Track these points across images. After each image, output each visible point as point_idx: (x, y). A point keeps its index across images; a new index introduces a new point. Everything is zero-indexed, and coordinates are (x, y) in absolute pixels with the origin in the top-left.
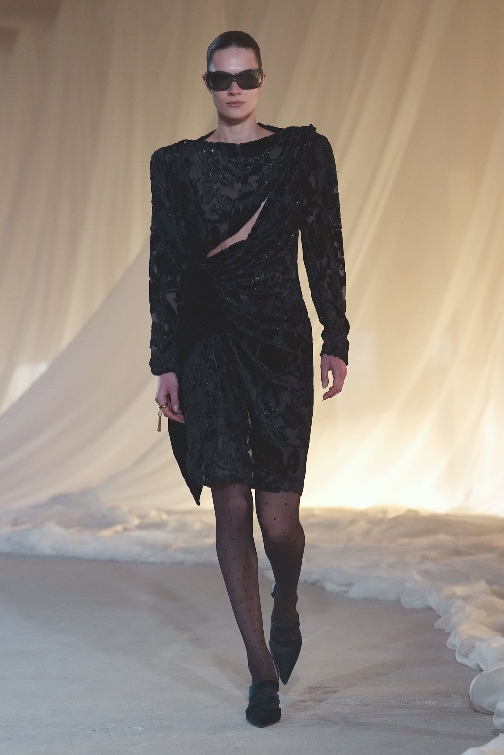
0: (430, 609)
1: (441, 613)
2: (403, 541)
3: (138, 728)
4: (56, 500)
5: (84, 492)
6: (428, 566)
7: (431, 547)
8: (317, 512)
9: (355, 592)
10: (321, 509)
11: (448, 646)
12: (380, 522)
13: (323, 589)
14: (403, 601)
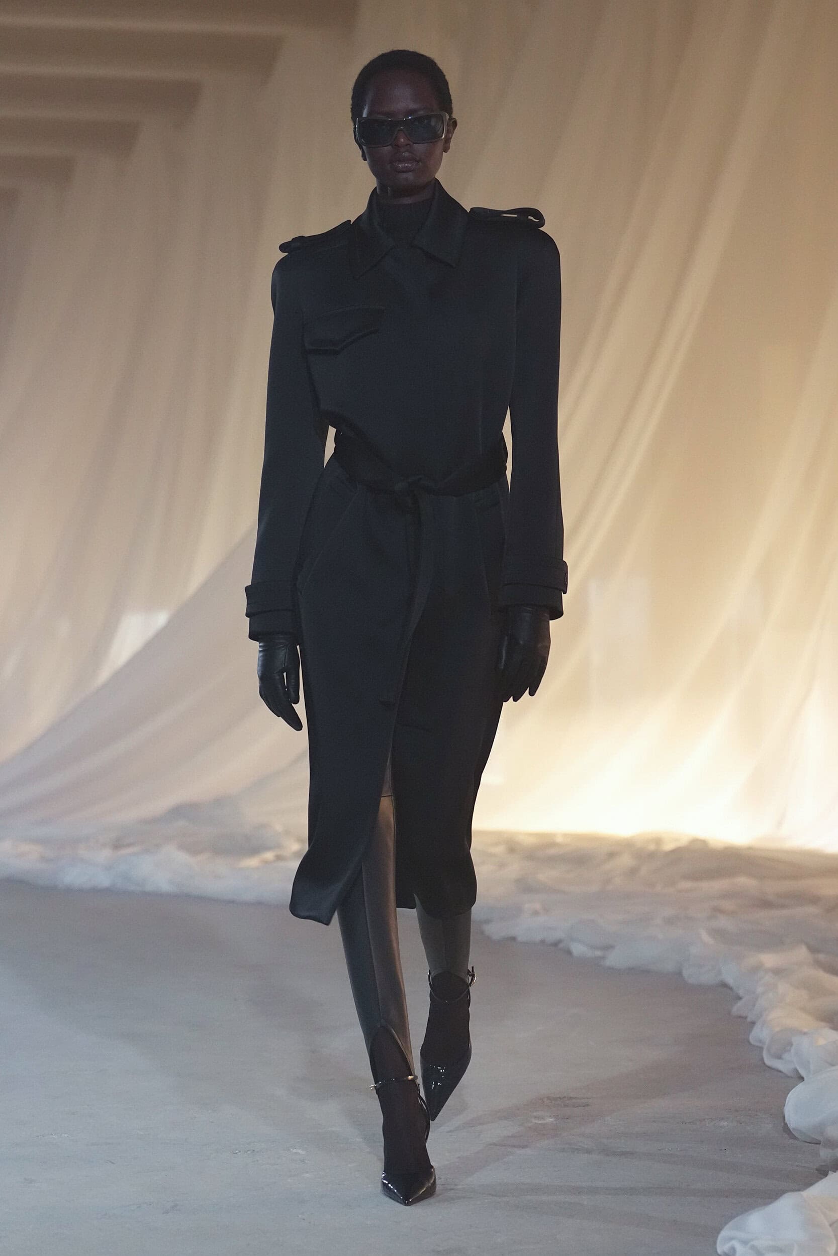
0: (724, 985)
1: (741, 992)
2: (685, 885)
3: (300, 1150)
4: (178, 811)
5: (219, 802)
6: (723, 922)
7: (727, 895)
8: (559, 840)
9: (614, 959)
10: (565, 835)
11: (752, 1041)
12: (652, 856)
13: (569, 952)
14: (685, 973)
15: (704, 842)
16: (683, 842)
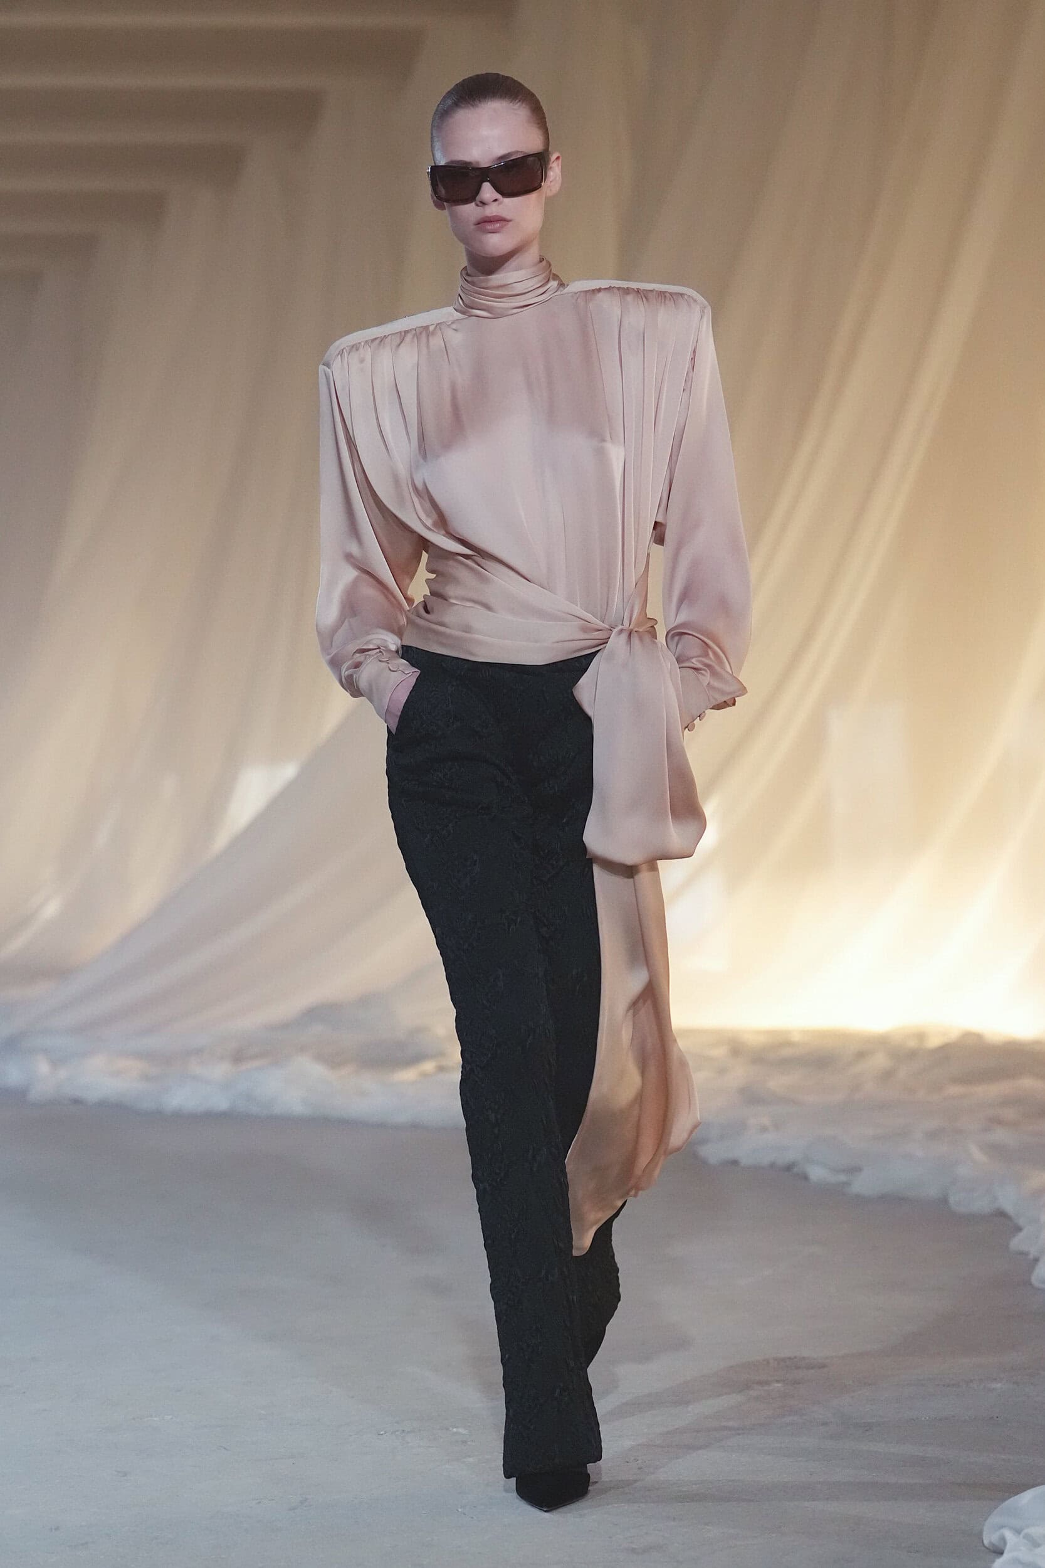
0: (1001, 1214)
1: (1021, 1222)
2: (955, 1090)
3: (461, 1430)
4: (314, 1014)
5: (365, 1001)
6: (1000, 1135)
7: (1007, 1102)
8: (796, 1038)
9: (864, 1184)
10: (803, 1032)
11: (1033, 1280)
12: (913, 1054)
13: (805, 1177)
14: (952, 1200)
15: (979, 1036)
16: (954, 1035)
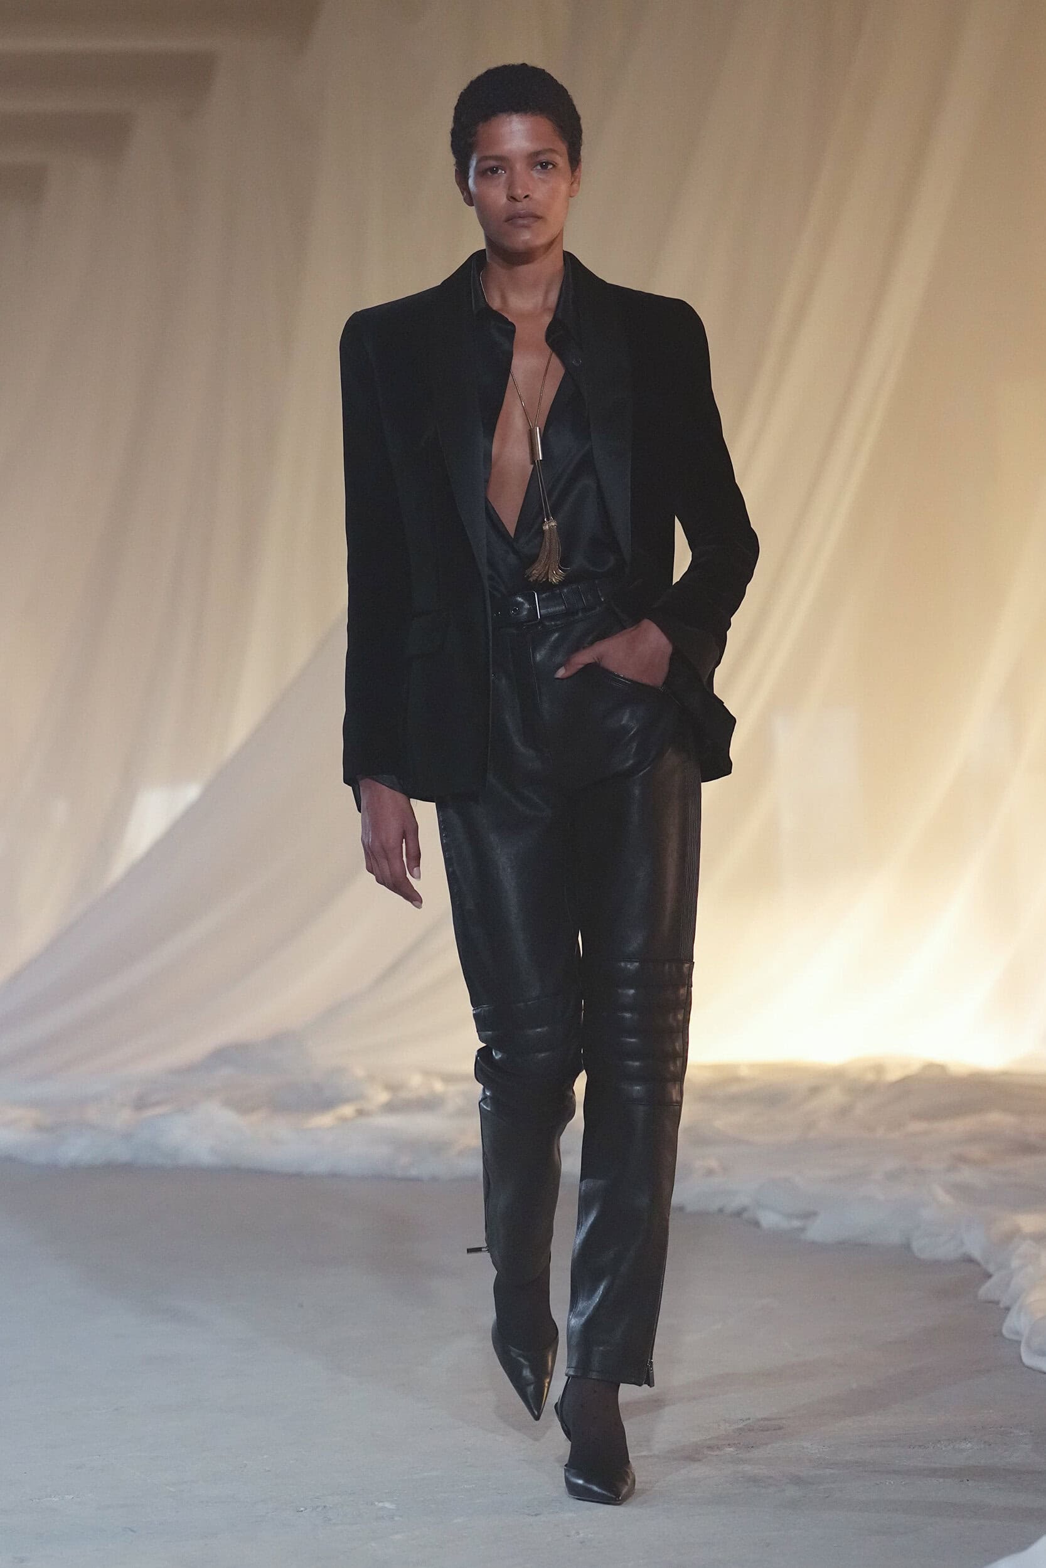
0: (969, 1260)
1: (991, 1268)
2: (916, 1126)
3: (387, 1505)
4: (222, 1056)
5: (277, 1040)
6: (966, 1175)
7: (973, 1138)
8: (744, 1072)
9: (819, 1230)
10: (752, 1066)
11: (1004, 1331)
12: (869, 1089)
13: (757, 1224)
14: (915, 1246)
15: (942, 1068)
16: (914, 1068)
